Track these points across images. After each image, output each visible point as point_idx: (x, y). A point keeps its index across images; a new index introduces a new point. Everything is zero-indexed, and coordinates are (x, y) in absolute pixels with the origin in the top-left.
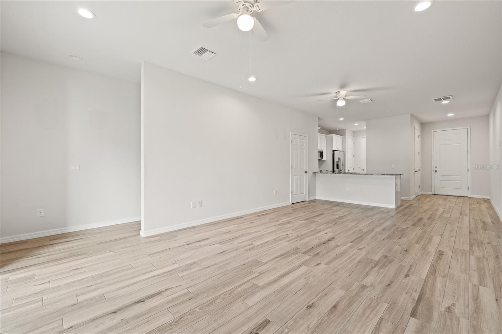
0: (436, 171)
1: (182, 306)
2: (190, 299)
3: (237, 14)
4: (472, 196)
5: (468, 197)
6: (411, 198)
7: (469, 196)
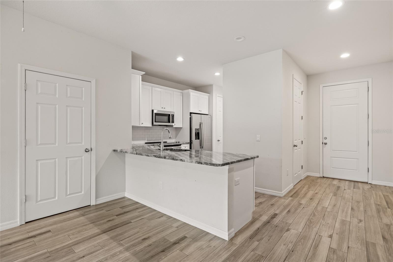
0: (326, 144)
4: (374, 182)
5: (367, 183)
6: (283, 192)
7: (369, 182)
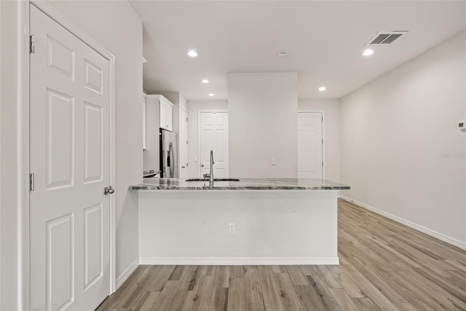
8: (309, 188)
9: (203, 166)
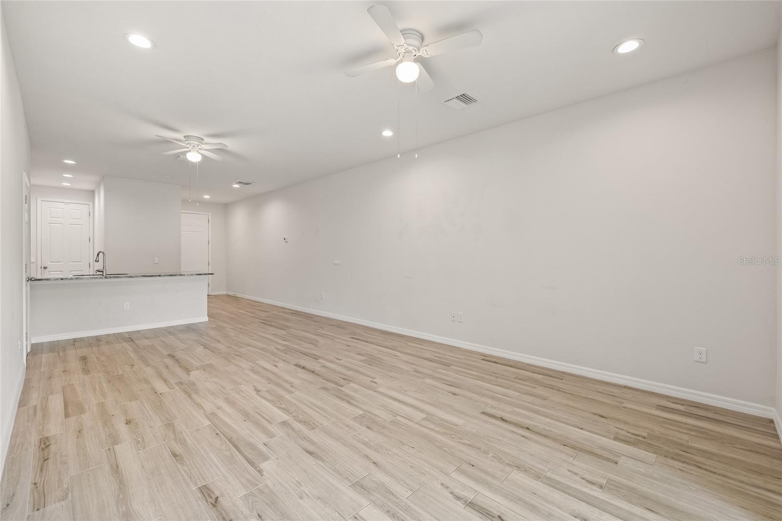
1: (489, 470)
2: (473, 466)
3: (396, 59)
8: (187, 275)
9: (45, 268)
